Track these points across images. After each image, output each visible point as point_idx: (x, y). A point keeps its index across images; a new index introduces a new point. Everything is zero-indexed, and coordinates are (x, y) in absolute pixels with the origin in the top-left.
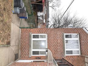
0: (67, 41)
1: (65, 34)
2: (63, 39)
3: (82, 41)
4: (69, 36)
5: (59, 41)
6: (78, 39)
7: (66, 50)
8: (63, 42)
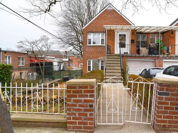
0: (94, 43)
1: (88, 45)
2: (92, 46)
3: (94, 30)
4: (90, 41)
5: (93, 50)
6: (92, 34)
7: (100, 44)
8: (94, 46)
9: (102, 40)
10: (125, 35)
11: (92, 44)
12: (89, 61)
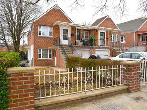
1: (38, 36)
7: (49, 36)
9: (50, 33)
10: (67, 30)
11: (42, 36)
12: (40, 50)
